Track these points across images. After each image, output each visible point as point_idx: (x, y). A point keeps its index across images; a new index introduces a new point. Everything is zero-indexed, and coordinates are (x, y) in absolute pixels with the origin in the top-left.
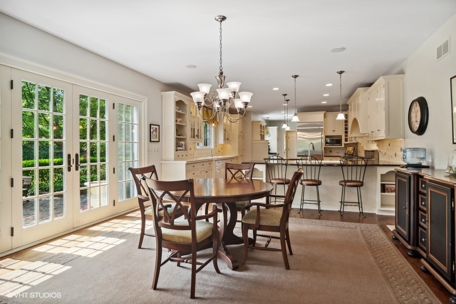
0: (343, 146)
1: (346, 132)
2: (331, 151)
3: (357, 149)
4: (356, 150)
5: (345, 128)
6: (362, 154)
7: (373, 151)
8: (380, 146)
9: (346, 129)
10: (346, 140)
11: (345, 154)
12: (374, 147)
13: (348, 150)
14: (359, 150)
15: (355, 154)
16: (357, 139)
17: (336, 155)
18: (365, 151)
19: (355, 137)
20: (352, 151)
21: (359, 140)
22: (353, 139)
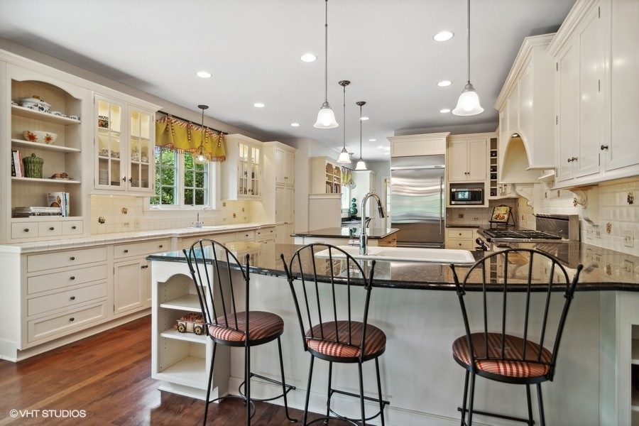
0: (487, 205)
1: (494, 177)
2: (461, 216)
3: (517, 212)
4: (513, 213)
5: (492, 167)
6: (530, 224)
7: (566, 219)
8: (589, 206)
9: (494, 169)
10: (493, 193)
11: (491, 222)
12: (566, 207)
13: (496, 213)
14: (520, 214)
15: (511, 223)
16: (518, 189)
17: (473, 223)
18: (538, 216)
19: (514, 185)
20: (506, 216)
21: (522, 192)
22: (509, 189)
